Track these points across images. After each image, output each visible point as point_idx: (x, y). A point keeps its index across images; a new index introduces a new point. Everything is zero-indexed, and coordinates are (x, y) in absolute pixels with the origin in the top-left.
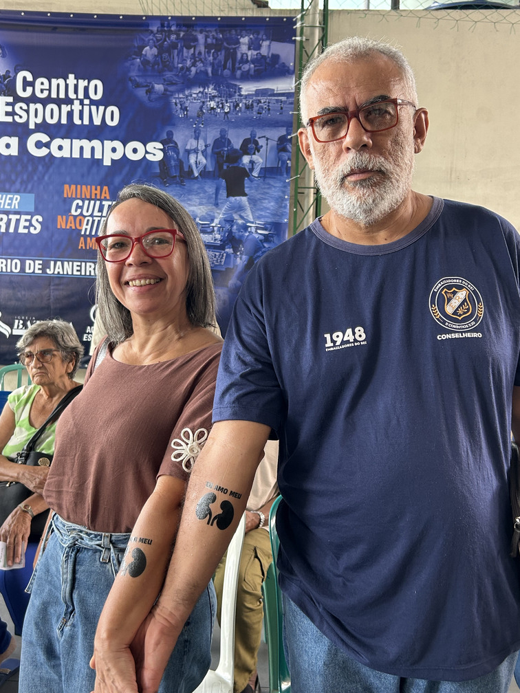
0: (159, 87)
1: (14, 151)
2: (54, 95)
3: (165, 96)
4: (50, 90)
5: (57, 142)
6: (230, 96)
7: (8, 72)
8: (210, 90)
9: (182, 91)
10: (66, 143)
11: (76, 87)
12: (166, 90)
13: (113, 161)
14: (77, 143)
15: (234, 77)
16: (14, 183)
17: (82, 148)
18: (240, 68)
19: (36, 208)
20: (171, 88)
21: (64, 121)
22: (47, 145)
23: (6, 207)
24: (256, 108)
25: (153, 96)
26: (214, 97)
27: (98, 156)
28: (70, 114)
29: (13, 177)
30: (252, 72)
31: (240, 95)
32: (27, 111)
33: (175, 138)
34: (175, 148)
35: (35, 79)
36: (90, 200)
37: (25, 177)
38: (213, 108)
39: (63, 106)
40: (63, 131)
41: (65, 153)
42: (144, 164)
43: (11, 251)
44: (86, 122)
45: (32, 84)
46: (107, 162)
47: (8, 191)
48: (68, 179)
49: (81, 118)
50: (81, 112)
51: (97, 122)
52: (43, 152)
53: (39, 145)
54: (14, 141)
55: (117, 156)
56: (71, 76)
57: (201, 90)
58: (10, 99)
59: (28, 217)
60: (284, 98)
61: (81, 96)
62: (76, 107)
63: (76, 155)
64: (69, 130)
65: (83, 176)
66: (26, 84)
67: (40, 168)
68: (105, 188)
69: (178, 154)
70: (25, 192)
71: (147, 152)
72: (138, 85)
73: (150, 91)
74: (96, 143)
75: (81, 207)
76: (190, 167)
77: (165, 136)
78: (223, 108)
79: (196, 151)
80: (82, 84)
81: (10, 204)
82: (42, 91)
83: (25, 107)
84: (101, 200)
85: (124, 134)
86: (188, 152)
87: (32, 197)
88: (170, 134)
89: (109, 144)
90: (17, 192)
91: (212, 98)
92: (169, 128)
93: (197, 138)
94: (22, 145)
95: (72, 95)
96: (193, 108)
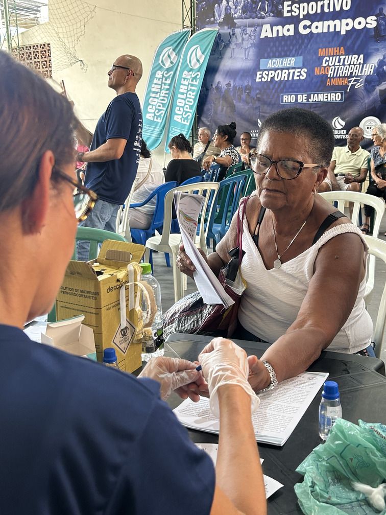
1: (292, 33)
5: (315, 24)
10: (320, 24)
13: (347, 31)
14: (326, 23)
16: (292, 51)
17: (329, 26)
19: (303, 65)
21: (319, 11)
23: (288, 65)
27: (338, 29)
28: (323, 6)
29: (291, 48)
33: (384, 12)
34: (384, 18)
36: (333, 56)
37: (298, 47)
39: (319, 2)
40: (318, 17)
41: (320, 30)
42: (365, 30)
43: (290, 90)
44: (331, 10)
46: (343, 33)
47: (289, 56)
48: (321, 45)
49: (329, 8)
50: (329, 4)
51: (338, 9)
52: (308, 31)
53: (305, 27)
54: (292, 27)
55: (349, 28)
58: (290, 3)
59: (299, 70)
62: (326, 1)
63: (326, 30)
64: (322, 16)
65: (329, 43)
67: (306, 41)
68: (342, 48)
69: (385, 21)
70: (297, 56)
71: (367, 23)
74: (337, 22)
75: (328, 61)
77: (378, 12)
81: (289, 64)
83: (298, 6)
84: (339, 56)
85: (353, 14)
87: (301, 58)
88: (381, 10)
89: (344, 21)
90: (293, 56)
92: (380, 6)
94: (296, 29)
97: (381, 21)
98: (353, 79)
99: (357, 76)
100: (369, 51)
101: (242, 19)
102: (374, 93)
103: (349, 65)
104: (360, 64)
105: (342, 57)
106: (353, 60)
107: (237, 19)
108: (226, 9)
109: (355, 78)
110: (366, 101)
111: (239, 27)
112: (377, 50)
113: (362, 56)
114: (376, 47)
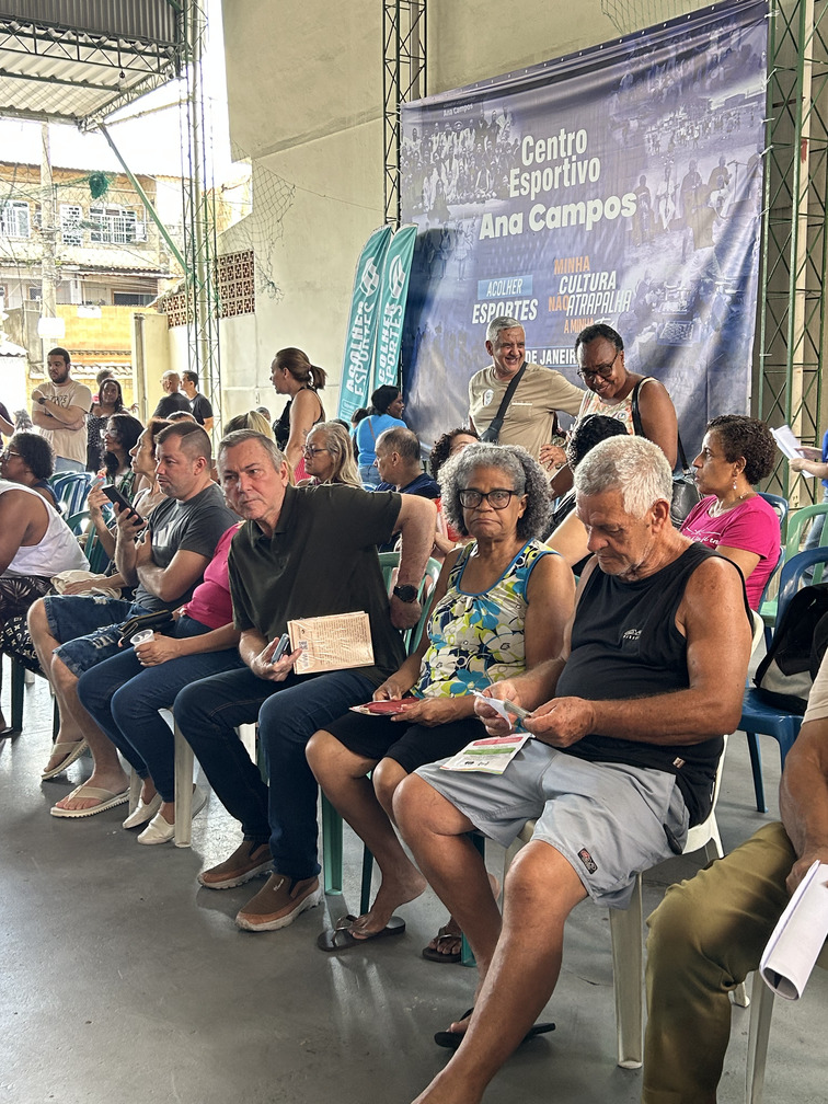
0: (634, 124)
1: (519, 230)
2: (549, 158)
3: (640, 132)
4: (546, 152)
5: (552, 211)
6: (700, 116)
7: (516, 140)
8: (681, 114)
9: (653, 122)
10: (558, 211)
11: (566, 141)
12: (640, 125)
13: (594, 223)
14: (566, 209)
15: (703, 91)
16: (519, 264)
17: (569, 214)
18: (709, 77)
20: (644, 122)
21: (556, 186)
23: (513, 293)
24: (725, 126)
25: (628, 136)
26: (685, 121)
27: (582, 220)
28: (561, 176)
29: (519, 258)
30: (721, 78)
31: (710, 112)
32: (529, 181)
33: (647, 185)
34: (647, 198)
35: (535, 143)
36: (574, 275)
37: (526, 257)
38: (683, 137)
39: (556, 168)
40: (556, 197)
41: (556, 224)
42: (619, 222)
44: (573, 183)
45: (533, 149)
46: (589, 227)
47: (515, 275)
48: (558, 253)
49: (570, 180)
50: (570, 170)
51: (582, 179)
52: (540, 225)
53: (540, 217)
54: (518, 217)
55: (597, 218)
56: (563, 131)
57: (672, 115)
58: (517, 171)
59: (528, 302)
60: (754, 104)
61: (570, 152)
62: (566, 166)
63: (565, 223)
64: (560, 196)
65: (569, 247)
66: (529, 150)
67: (538, 243)
68: (586, 258)
69: (649, 204)
70: (526, 273)
71: (622, 208)
72: (615, 126)
73: (627, 129)
74: (581, 206)
75: (567, 284)
76: (660, 217)
77: (638, 184)
78: (692, 134)
79: (665, 196)
80: (571, 136)
81: (515, 290)
82: (540, 154)
83: (528, 177)
84: (582, 273)
86: (658, 199)
87: (531, 277)
88: (643, 180)
89: (591, 205)
90: (522, 274)
91: (682, 123)
92: (642, 173)
93: (667, 180)
94: (526, 221)
95: (563, 154)
96: (664, 141)
97: (644, 204)
99: (607, 315)
100: (626, 264)
101: (457, 203)
102: (633, 349)
103: (597, 291)
104: (611, 290)
105: (586, 276)
106: (602, 281)
107: (451, 204)
108: (438, 187)
111: (453, 220)
112: (636, 261)
113: (614, 273)
114: (634, 255)
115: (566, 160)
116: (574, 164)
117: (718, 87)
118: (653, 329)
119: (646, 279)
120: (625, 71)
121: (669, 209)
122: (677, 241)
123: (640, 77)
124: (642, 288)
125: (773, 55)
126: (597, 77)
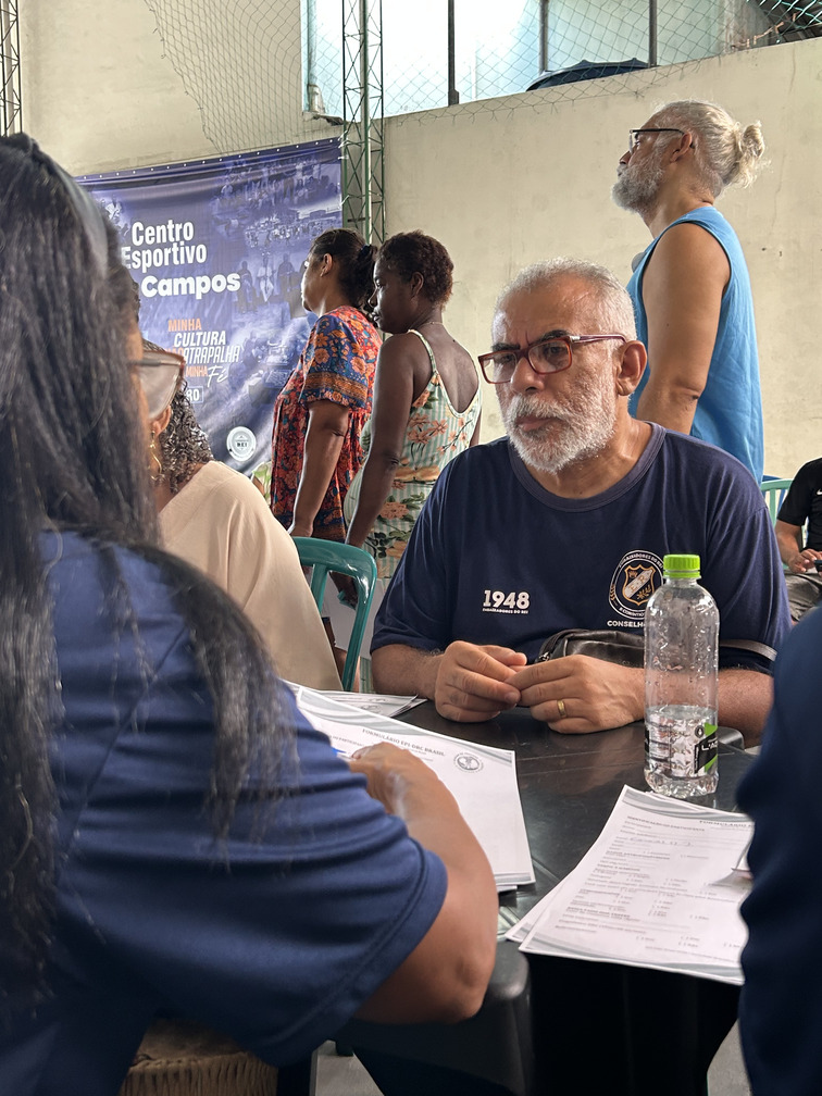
0: (235, 222)
2: (159, 241)
3: (240, 229)
4: (155, 237)
5: (163, 282)
6: (290, 222)
7: (126, 225)
8: (274, 219)
9: (252, 223)
10: (168, 282)
11: (174, 230)
12: (240, 224)
13: (203, 294)
14: (177, 281)
15: (292, 205)
17: (180, 286)
18: (296, 195)
20: (244, 222)
21: (167, 263)
22: (155, 286)
24: (311, 231)
25: (231, 231)
26: (278, 224)
27: (192, 291)
28: (171, 255)
30: (306, 197)
31: (298, 220)
32: (140, 258)
33: (249, 268)
34: (249, 278)
35: (145, 228)
36: (187, 332)
38: (277, 236)
39: (166, 250)
40: (166, 273)
41: (168, 292)
42: (226, 294)
44: (182, 262)
45: (143, 233)
46: (199, 297)
48: (171, 315)
49: (179, 259)
50: (179, 253)
51: (190, 261)
52: (152, 293)
53: (150, 286)
55: (206, 290)
56: (170, 222)
57: (267, 219)
58: (128, 249)
60: (333, 218)
61: (178, 239)
62: (175, 249)
63: (176, 292)
64: (170, 271)
65: (181, 311)
66: (140, 233)
67: (151, 307)
68: (198, 320)
69: (251, 283)
71: (228, 284)
72: (218, 222)
73: (228, 226)
74: (190, 280)
75: (181, 339)
76: (261, 293)
77: (241, 267)
78: (284, 235)
79: (265, 278)
80: (179, 227)
82: (150, 238)
83: (139, 254)
84: (195, 332)
85: (209, 269)
86: (259, 279)
88: (245, 264)
89: (199, 280)
91: (276, 226)
92: (243, 260)
93: (265, 266)
95: (171, 239)
96: (261, 237)
97: (246, 282)
98: (214, 368)
99: (219, 364)
100: (233, 326)
102: (243, 390)
103: (209, 346)
104: (221, 346)
105: (199, 334)
106: (213, 338)
109: (216, 367)
110: (233, 403)
112: (242, 324)
113: (223, 333)
114: (240, 320)
115: (175, 245)
116: (182, 249)
117: (303, 203)
118: (260, 376)
119: (252, 338)
120: (226, 183)
121: (267, 287)
122: (277, 312)
123: (238, 189)
124: (248, 345)
125: (345, 186)
126: (201, 184)
